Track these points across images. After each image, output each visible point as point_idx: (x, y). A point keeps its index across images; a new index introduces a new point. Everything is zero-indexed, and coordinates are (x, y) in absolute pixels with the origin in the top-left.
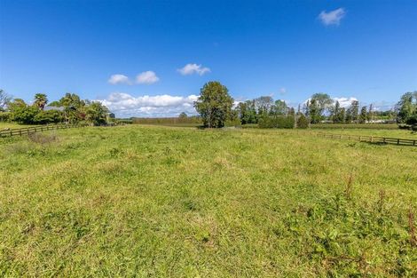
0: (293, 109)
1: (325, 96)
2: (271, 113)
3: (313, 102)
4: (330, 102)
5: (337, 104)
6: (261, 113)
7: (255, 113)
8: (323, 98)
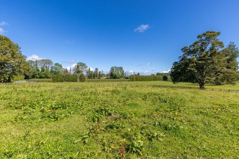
0: (67, 70)
1: (84, 64)
2: (52, 71)
3: (78, 67)
4: (86, 67)
5: (89, 69)
6: (43, 70)
7: (38, 70)
8: (83, 65)
